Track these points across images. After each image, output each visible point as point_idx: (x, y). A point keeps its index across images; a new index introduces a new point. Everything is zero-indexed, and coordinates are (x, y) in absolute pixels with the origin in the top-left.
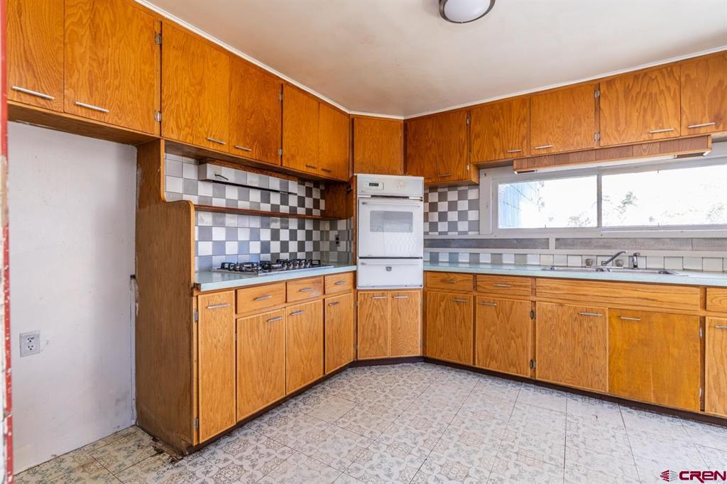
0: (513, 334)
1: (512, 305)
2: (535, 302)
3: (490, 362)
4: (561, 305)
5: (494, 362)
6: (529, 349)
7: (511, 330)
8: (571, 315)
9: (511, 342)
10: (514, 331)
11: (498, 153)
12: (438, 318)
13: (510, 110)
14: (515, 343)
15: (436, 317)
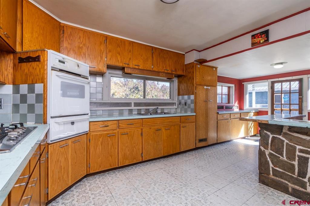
0: (135, 145)
1: (134, 132)
2: (142, 129)
3: (125, 161)
4: (150, 128)
5: (127, 160)
6: (141, 149)
7: (134, 143)
8: (153, 132)
9: (134, 149)
10: (135, 144)
11: (119, 62)
12: (98, 148)
13: (125, 45)
14: (135, 148)
15: (97, 147)
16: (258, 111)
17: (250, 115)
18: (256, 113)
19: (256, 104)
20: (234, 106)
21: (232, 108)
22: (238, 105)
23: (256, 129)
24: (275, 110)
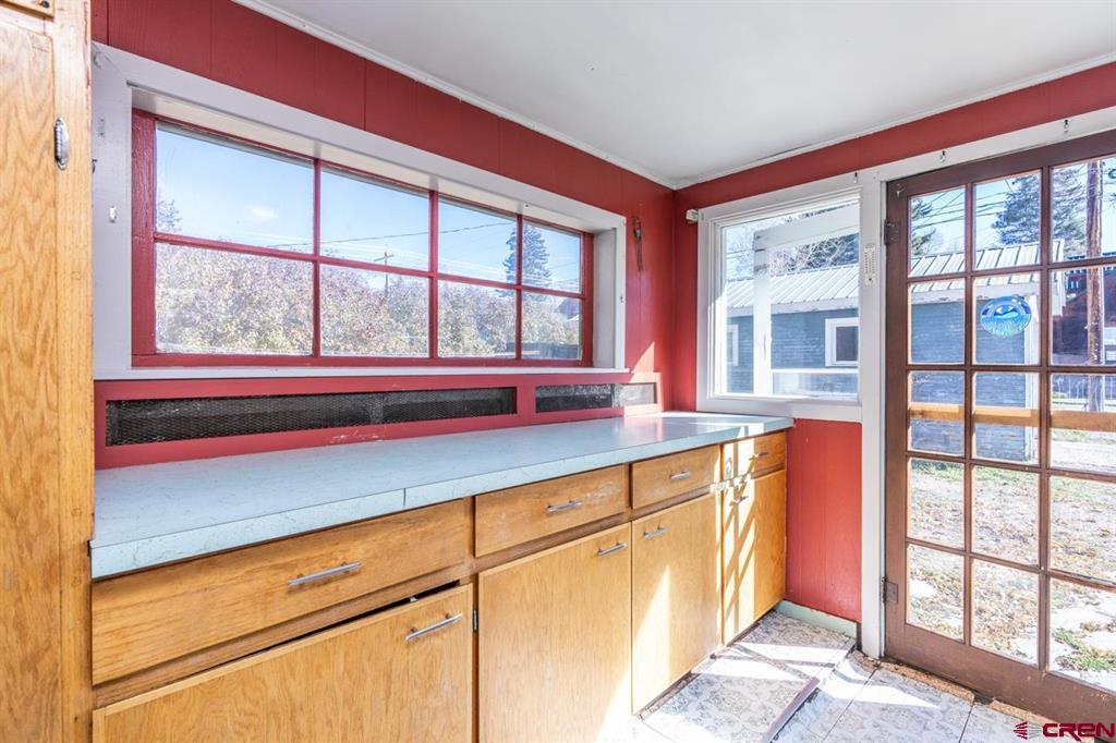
16: (789, 424)
17: (728, 466)
18: (776, 439)
19: (775, 365)
20: (624, 380)
21: (607, 401)
22: (656, 378)
23: (772, 565)
24: (913, 414)
